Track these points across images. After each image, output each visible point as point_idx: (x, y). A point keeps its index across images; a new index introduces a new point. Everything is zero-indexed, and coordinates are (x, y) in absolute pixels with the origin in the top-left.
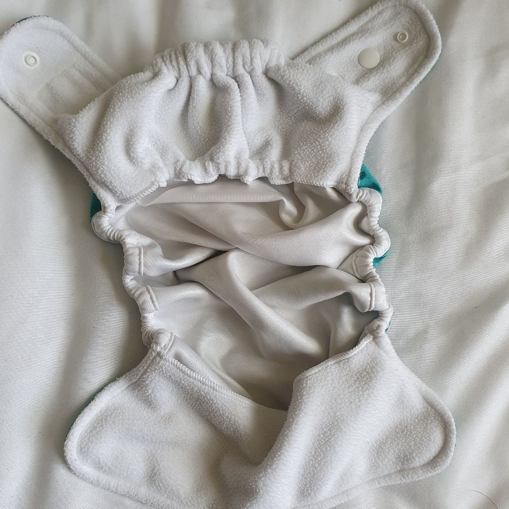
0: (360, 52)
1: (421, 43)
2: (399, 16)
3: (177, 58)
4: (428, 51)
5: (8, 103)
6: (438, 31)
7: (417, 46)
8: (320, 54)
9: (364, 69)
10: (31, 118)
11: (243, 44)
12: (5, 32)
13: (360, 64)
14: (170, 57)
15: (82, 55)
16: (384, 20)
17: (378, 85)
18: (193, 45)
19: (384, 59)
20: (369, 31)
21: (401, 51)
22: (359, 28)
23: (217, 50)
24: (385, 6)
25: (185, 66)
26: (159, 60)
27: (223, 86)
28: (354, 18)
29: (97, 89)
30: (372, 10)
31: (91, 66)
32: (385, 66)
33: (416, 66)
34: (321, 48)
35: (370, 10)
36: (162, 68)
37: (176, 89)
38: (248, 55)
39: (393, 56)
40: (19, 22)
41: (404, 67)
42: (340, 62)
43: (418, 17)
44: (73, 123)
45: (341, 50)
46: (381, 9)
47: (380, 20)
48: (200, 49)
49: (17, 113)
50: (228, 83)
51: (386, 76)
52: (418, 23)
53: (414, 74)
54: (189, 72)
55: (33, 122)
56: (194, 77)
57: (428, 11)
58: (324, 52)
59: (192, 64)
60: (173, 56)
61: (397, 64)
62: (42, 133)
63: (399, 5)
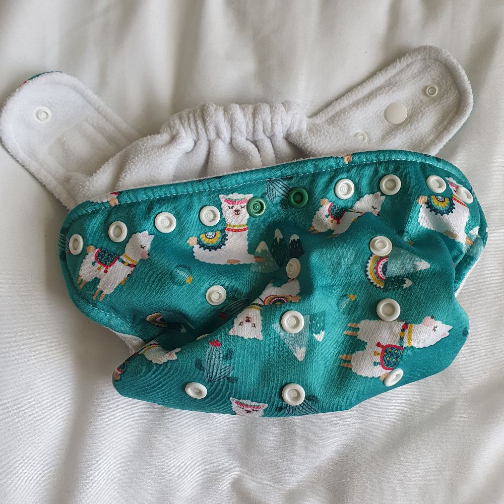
0: (386, 106)
1: (452, 98)
2: (429, 69)
3: (195, 121)
4: (459, 106)
5: (18, 160)
6: (470, 87)
7: (447, 101)
8: (344, 109)
9: (390, 125)
10: (43, 175)
11: (264, 109)
12: (17, 90)
13: (387, 119)
14: (189, 119)
15: (95, 108)
16: (413, 73)
17: (405, 142)
18: (212, 108)
19: (411, 114)
20: (397, 85)
21: (430, 107)
22: (386, 81)
23: (236, 115)
24: (414, 59)
25: (203, 130)
26: (177, 122)
27: (243, 151)
28: (381, 71)
29: (110, 144)
30: (400, 62)
31: (105, 120)
32: (413, 123)
33: (445, 123)
34: (345, 102)
35: (398, 63)
36: (180, 131)
37: (194, 152)
38: (269, 121)
39: (421, 111)
40: (32, 78)
41: (433, 124)
42: (365, 118)
43: (449, 71)
44: (87, 186)
45: (367, 105)
46: (410, 62)
47: (409, 73)
48: (219, 113)
49: (28, 170)
50: (248, 149)
51: (413, 133)
52: (449, 78)
53: (443, 131)
54: (207, 136)
55: (44, 180)
56: (213, 141)
57: (460, 66)
58: (349, 107)
59: (211, 128)
60: (192, 119)
61: (425, 120)
62: (54, 192)
63: (429, 58)
